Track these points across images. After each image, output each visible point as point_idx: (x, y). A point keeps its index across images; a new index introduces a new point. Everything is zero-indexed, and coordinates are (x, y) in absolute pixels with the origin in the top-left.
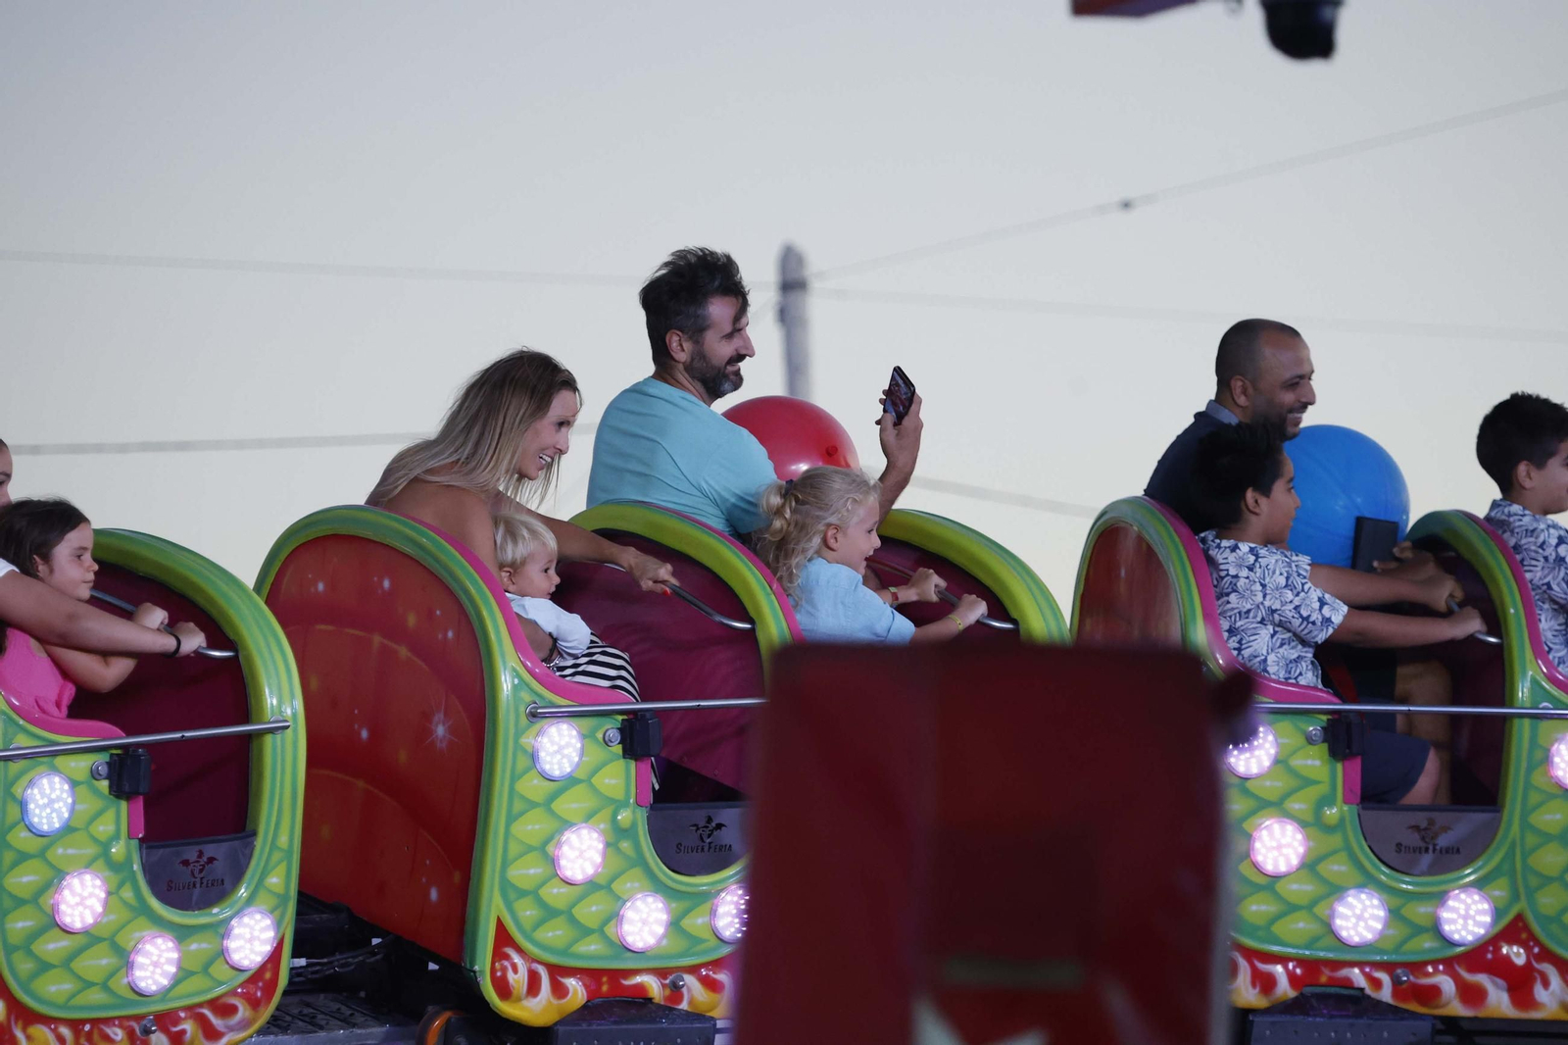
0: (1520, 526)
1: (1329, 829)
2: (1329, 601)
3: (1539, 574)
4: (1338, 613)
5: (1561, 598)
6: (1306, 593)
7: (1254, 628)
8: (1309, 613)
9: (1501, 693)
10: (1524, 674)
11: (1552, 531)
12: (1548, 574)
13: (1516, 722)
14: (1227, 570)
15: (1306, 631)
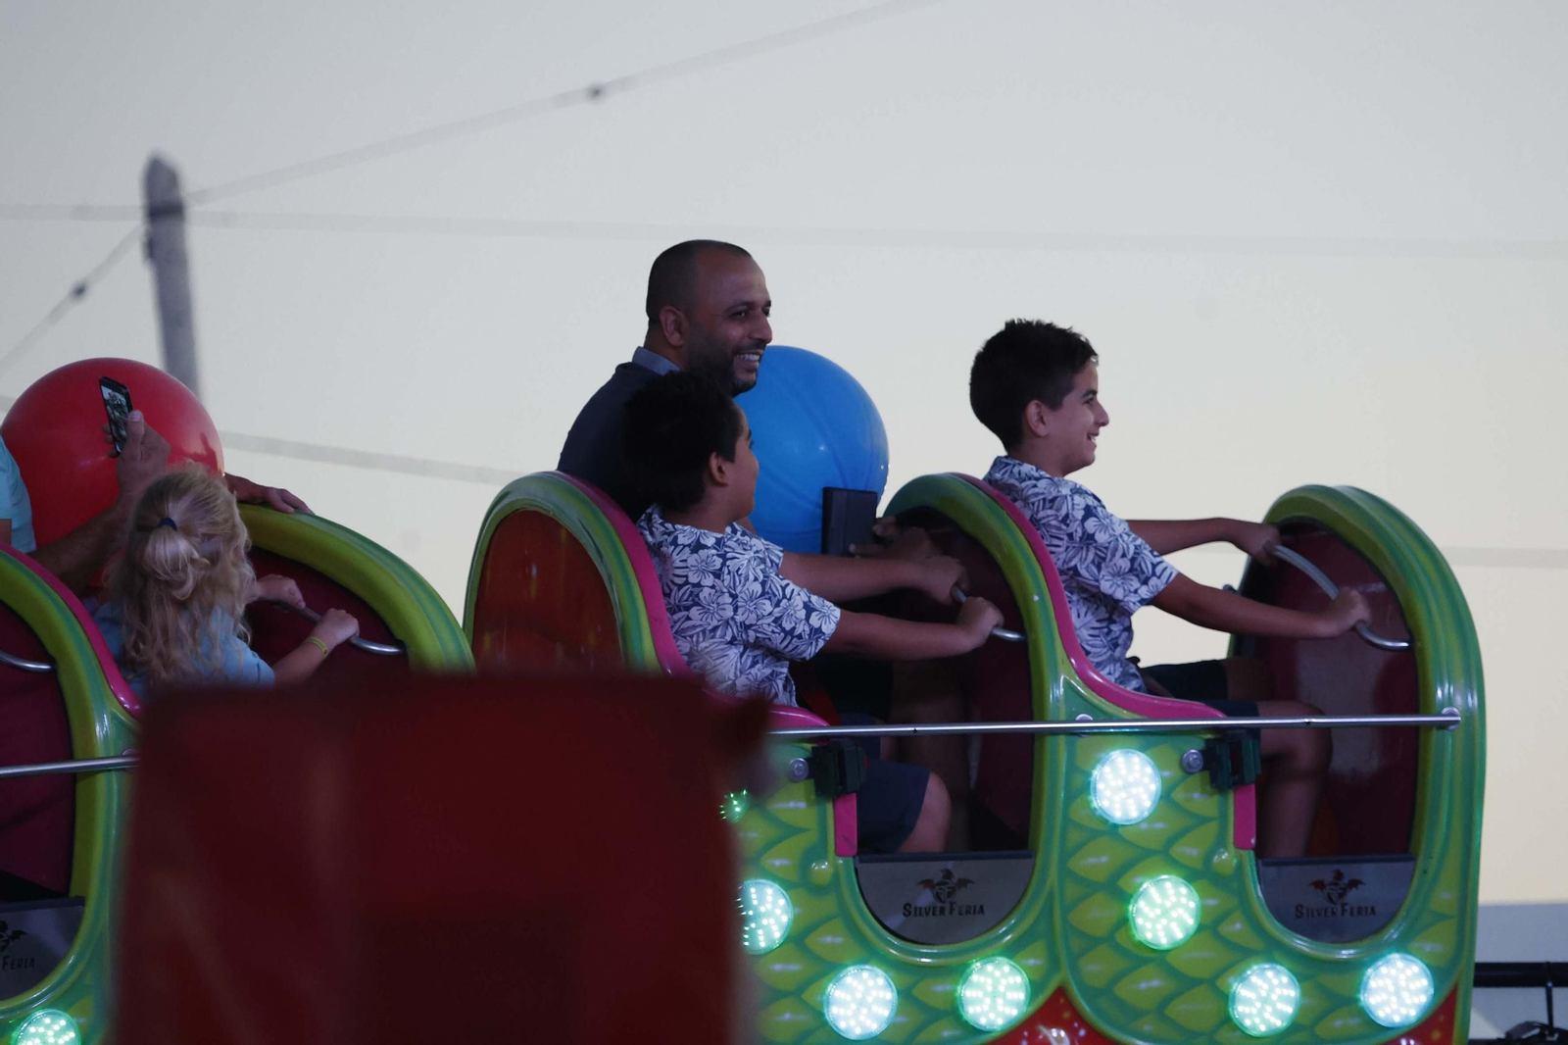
0: (1036, 495)
1: (817, 890)
2: (818, 607)
3: (1063, 557)
4: (830, 618)
5: (1092, 586)
6: (789, 599)
7: (722, 649)
8: (793, 625)
9: (1027, 703)
10: (1057, 680)
11: (1077, 498)
12: (1074, 557)
13: (1049, 740)
14: (686, 576)
15: (791, 647)
